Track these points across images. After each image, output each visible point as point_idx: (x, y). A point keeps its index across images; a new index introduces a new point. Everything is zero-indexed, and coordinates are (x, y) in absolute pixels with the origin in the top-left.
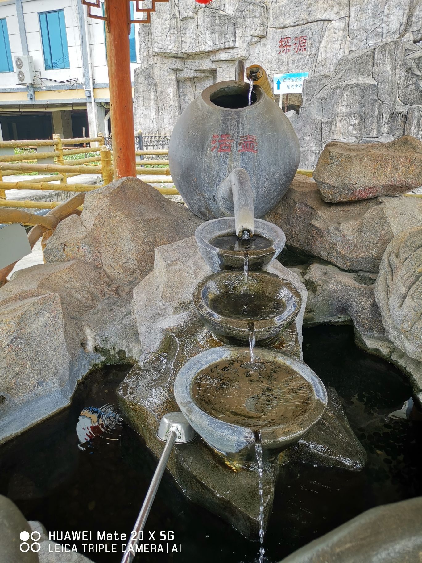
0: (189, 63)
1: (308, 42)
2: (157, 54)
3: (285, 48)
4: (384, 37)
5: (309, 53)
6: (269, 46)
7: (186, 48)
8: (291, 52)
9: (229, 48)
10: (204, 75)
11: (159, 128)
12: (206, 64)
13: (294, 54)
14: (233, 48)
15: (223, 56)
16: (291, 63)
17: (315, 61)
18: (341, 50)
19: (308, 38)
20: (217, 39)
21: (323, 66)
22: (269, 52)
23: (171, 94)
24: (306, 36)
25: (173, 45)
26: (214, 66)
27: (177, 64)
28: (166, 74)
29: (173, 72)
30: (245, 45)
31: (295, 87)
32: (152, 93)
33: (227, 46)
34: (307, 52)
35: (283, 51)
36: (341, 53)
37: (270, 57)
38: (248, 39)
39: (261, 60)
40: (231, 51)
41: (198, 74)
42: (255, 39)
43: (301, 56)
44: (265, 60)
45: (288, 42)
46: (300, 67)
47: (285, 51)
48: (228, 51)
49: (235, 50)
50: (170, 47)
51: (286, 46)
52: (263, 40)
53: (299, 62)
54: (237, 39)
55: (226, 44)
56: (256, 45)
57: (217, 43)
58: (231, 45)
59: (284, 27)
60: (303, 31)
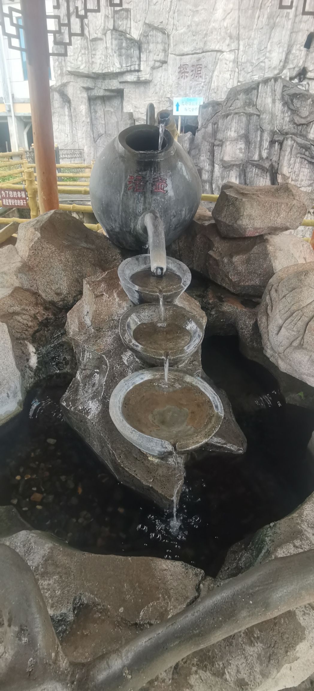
0: (99, 83)
1: (203, 70)
2: (71, 73)
3: (183, 74)
4: (266, 71)
5: (203, 81)
6: (170, 71)
7: (97, 69)
8: (189, 78)
9: (135, 71)
10: (112, 94)
11: (73, 142)
12: (115, 84)
13: (191, 80)
14: (139, 71)
15: (130, 78)
16: (188, 88)
17: (209, 88)
18: (231, 80)
19: (203, 66)
20: (124, 62)
21: (215, 93)
22: (169, 77)
23: (84, 111)
24: (201, 65)
25: (84, 65)
26: (121, 87)
27: (89, 83)
28: (79, 92)
29: (84, 91)
30: (148, 69)
31: (191, 110)
32: (66, 110)
33: (133, 69)
34: (202, 79)
35: (182, 77)
36: (231, 83)
37: (170, 82)
38: (151, 63)
39: (163, 83)
40: (137, 74)
41: (108, 93)
42: (157, 64)
43: (197, 83)
44: (166, 84)
45: (186, 69)
46: (196, 93)
47: (183, 77)
48: (134, 74)
49: (139, 73)
50: (82, 67)
51: (185, 72)
52: (165, 66)
53: (195, 87)
54: (142, 63)
55: (132, 67)
56: (158, 70)
57: (124, 65)
58: (137, 68)
59: (183, 55)
60: (199, 60)
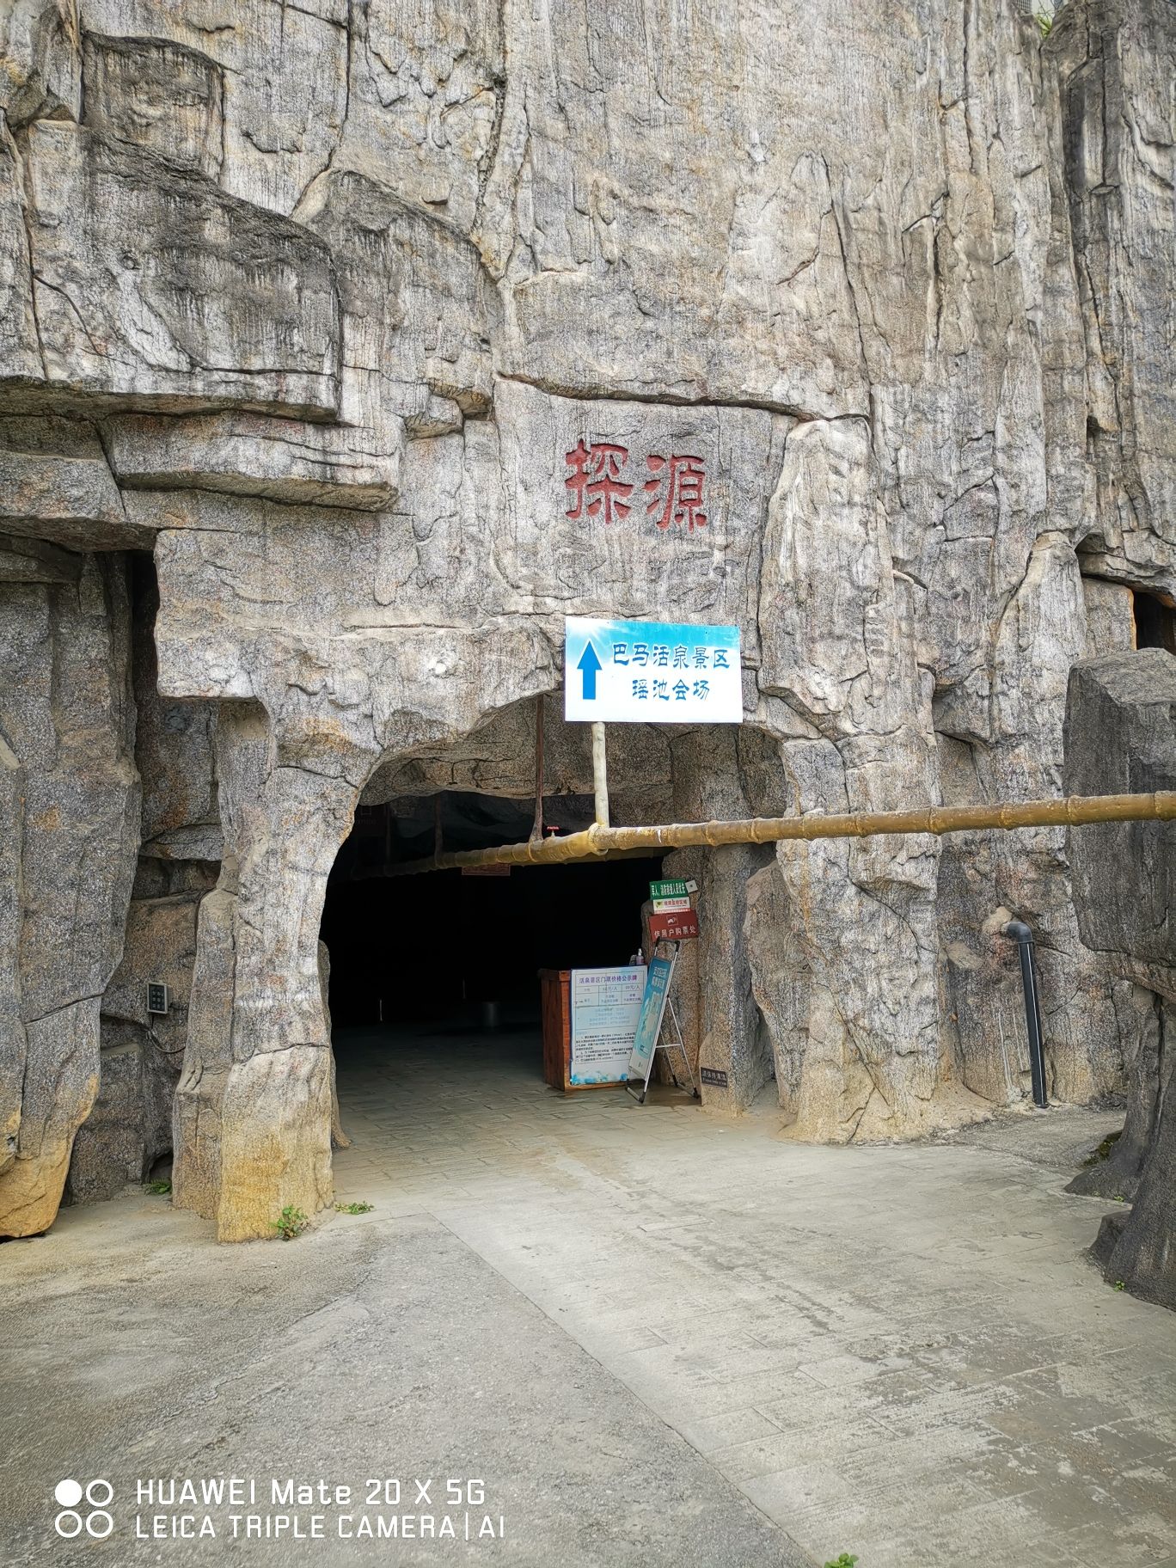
1: (710, 489)
3: (601, 494)
5: (720, 540)
6: (514, 467)
8: (635, 519)
9: (303, 415)
12: (67, 488)
13: (649, 532)
14: (329, 420)
15: (239, 458)
16: (641, 570)
17: (753, 579)
18: (870, 549)
19: (710, 467)
20: (220, 338)
21: (800, 604)
22: (514, 496)
24: (700, 460)
30: (394, 427)
31: (673, 695)
33: (296, 397)
34: (712, 531)
35: (593, 509)
36: (869, 562)
37: (525, 529)
38: (408, 396)
39: (474, 530)
42: (441, 410)
43: (687, 547)
44: (495, 536)
45: (616, 470)
46: (690, 599)
47: (602, 508)
51: (608, 484)
52: (476, 433)
53: (682, 573)
54: (349, 376)
55: (292, 380)
56: (438, 444)
59: (592, 394)
60: (685, 434)
